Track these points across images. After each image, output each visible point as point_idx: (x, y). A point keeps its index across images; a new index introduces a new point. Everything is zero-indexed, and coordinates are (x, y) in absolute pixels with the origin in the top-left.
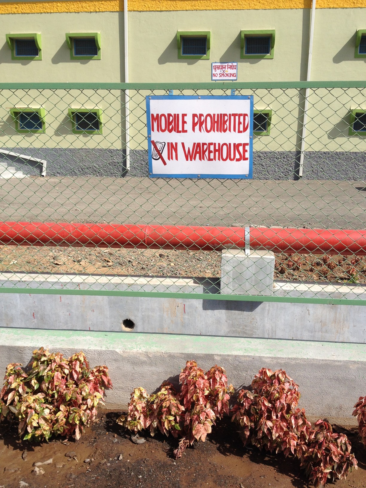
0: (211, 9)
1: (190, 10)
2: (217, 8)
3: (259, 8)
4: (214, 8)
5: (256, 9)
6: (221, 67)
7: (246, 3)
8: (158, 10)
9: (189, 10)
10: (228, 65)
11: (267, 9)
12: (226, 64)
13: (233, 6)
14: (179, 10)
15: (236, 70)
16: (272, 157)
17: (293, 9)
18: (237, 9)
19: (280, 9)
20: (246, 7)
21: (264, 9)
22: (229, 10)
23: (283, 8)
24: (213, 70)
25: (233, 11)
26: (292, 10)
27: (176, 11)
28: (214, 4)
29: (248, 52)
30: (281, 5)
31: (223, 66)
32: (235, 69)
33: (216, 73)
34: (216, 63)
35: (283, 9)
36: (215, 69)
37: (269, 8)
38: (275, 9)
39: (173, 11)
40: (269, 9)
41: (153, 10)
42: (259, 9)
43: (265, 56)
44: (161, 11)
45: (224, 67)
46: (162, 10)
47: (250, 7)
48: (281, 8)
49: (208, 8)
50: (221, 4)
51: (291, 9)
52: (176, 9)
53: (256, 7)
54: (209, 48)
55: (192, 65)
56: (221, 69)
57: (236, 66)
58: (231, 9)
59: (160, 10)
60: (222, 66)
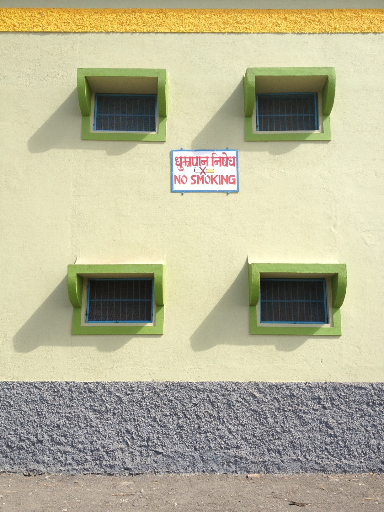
0: (168, 31)
1: (117, 32)
2: (183, 30)
3: (284, 31)
4: (175, 29)
5: (278, 33)
6: (195, 160)
7: (252, 21)
8: (35, 30)
9: (113, 32)
10: (215, 156)
11: (304, 33)
12: (209, 154)
13: (222, 26)
14: (90, 32)
15: (235, 168)
16: (354, 401)
17: (368, 33)
18: (232, 33)
19: (335, 33)
20: (252, 28)
21: (298, 33)
22: (212, 35)
23: (342, 31)
24: (175, 168)
25: (220, 35)
26: (365, 35)
27: (82, 32)
28: (176, 21)
29: (263, 125)
30: (338, 26)
31: (200, 158)
32: (233, 165)
33: (182, 174)
34: (181, 150)
35: (343, 33)
36: (180, 165)
37: (308, 31)
38: (323, 33)
39: (75, 33)
40: (310, 33)
41: (24, 30)
42: (286, 33)
43: (308, 135)
44: (44, 33)
45: (204, 161)
46: (45, 30)
47: (262, 28)
48: (337, 31)
49: (162, 29)
50: (192, 20)
51: (364, 33)
52: (80, 30)
53: (278, 29)
54: (163, 116)
55: (119, 156)
56: (197, 164)
57: (234, 158)
58: (217, 31)
59: (40, 29)
60: (197, 158)
